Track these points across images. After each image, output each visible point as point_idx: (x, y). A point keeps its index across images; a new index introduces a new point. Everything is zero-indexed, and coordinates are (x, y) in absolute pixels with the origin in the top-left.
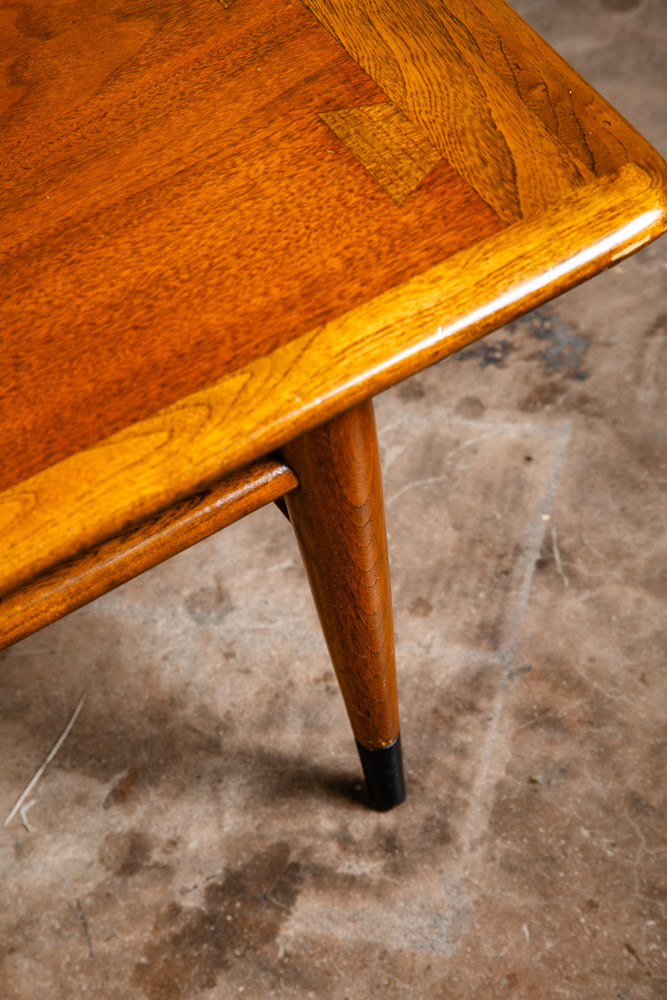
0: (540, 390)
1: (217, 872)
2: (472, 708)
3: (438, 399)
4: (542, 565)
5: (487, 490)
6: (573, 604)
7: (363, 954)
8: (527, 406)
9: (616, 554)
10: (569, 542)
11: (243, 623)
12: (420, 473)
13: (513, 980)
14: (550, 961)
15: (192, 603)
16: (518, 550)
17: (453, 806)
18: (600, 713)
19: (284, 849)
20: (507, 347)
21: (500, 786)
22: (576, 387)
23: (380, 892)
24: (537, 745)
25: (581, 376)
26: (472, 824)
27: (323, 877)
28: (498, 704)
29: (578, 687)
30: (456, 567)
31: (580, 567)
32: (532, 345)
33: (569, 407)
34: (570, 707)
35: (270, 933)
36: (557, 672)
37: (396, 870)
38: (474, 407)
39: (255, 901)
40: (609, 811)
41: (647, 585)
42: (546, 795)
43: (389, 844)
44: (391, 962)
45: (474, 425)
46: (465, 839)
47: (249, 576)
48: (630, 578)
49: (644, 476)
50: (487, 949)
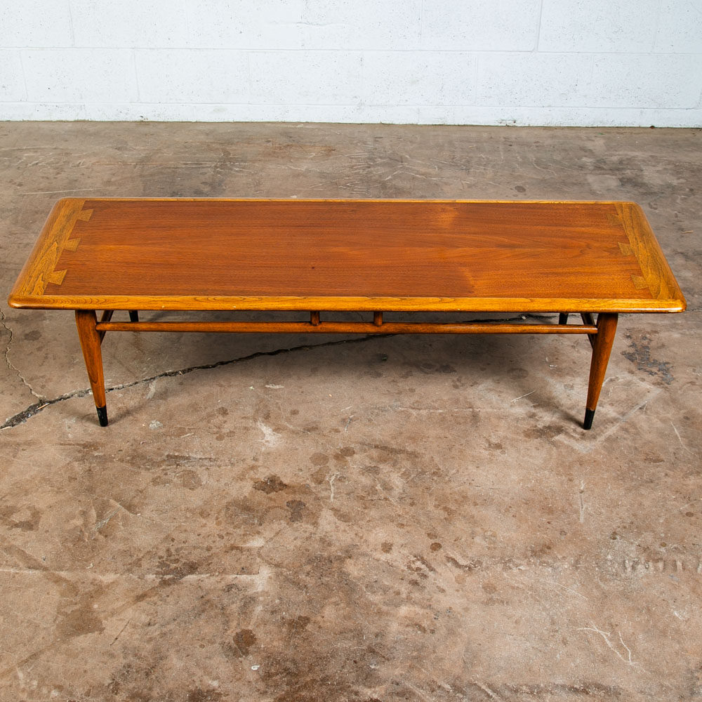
0: (658, 383)
1: (547, 425)
2: (612, 423)
3: (636, 376)
4: (640, 408)
5: (637, 393)
6: (643, 416)
7: (568, 447)
8: (654, 384)
9: (657, 413)
10: (648, 407)
11: (574, 392)
12: (625, 385)
13: (595, 461)
14: (604, 462)
15: (565, 386)
16: (637, 404)
17: (599, 434)
18: (638, 433)
19: (562, 427)
20: (656, 373)
21: (610, 435)
22: (666, 385)
23: (577, 440)
24: (622, 433)
25: (668, 384)
26: (601, 438)
27: (567, 433)
28: (618, 424)
29: (636, 428)
30: (623, 402)
31: (648, 412)
32: (661, 375)
33: (663, 387)
34: (632, 430)
35: (552, 437)
36: (633, 425)
37: (582, 438)
38: (643, 380)
39: (552, 431)
40: (630, 447)
41: (660, 420)
42: (619, 440)
43: (583, 434)
44: (573, 450)
45: (641, 382)
46: (598, 440)
47: (580, 386)
48: (657, 417)
49: (671, 404)
50: (592, 456)
